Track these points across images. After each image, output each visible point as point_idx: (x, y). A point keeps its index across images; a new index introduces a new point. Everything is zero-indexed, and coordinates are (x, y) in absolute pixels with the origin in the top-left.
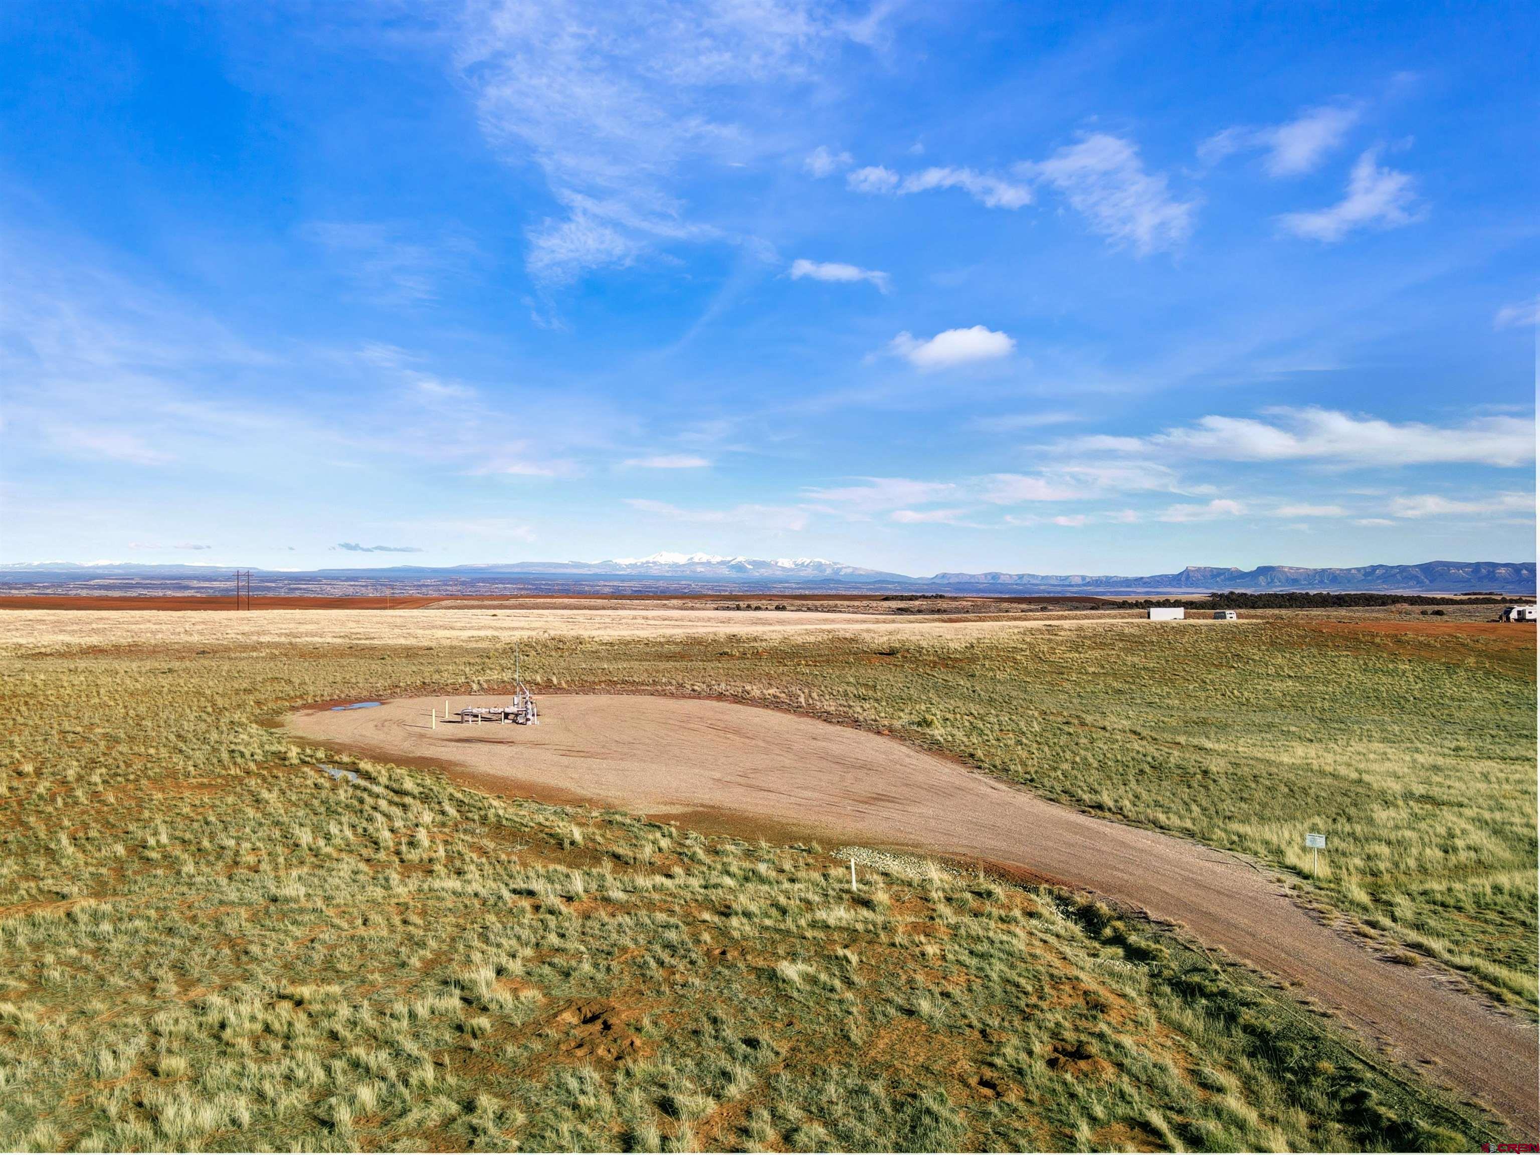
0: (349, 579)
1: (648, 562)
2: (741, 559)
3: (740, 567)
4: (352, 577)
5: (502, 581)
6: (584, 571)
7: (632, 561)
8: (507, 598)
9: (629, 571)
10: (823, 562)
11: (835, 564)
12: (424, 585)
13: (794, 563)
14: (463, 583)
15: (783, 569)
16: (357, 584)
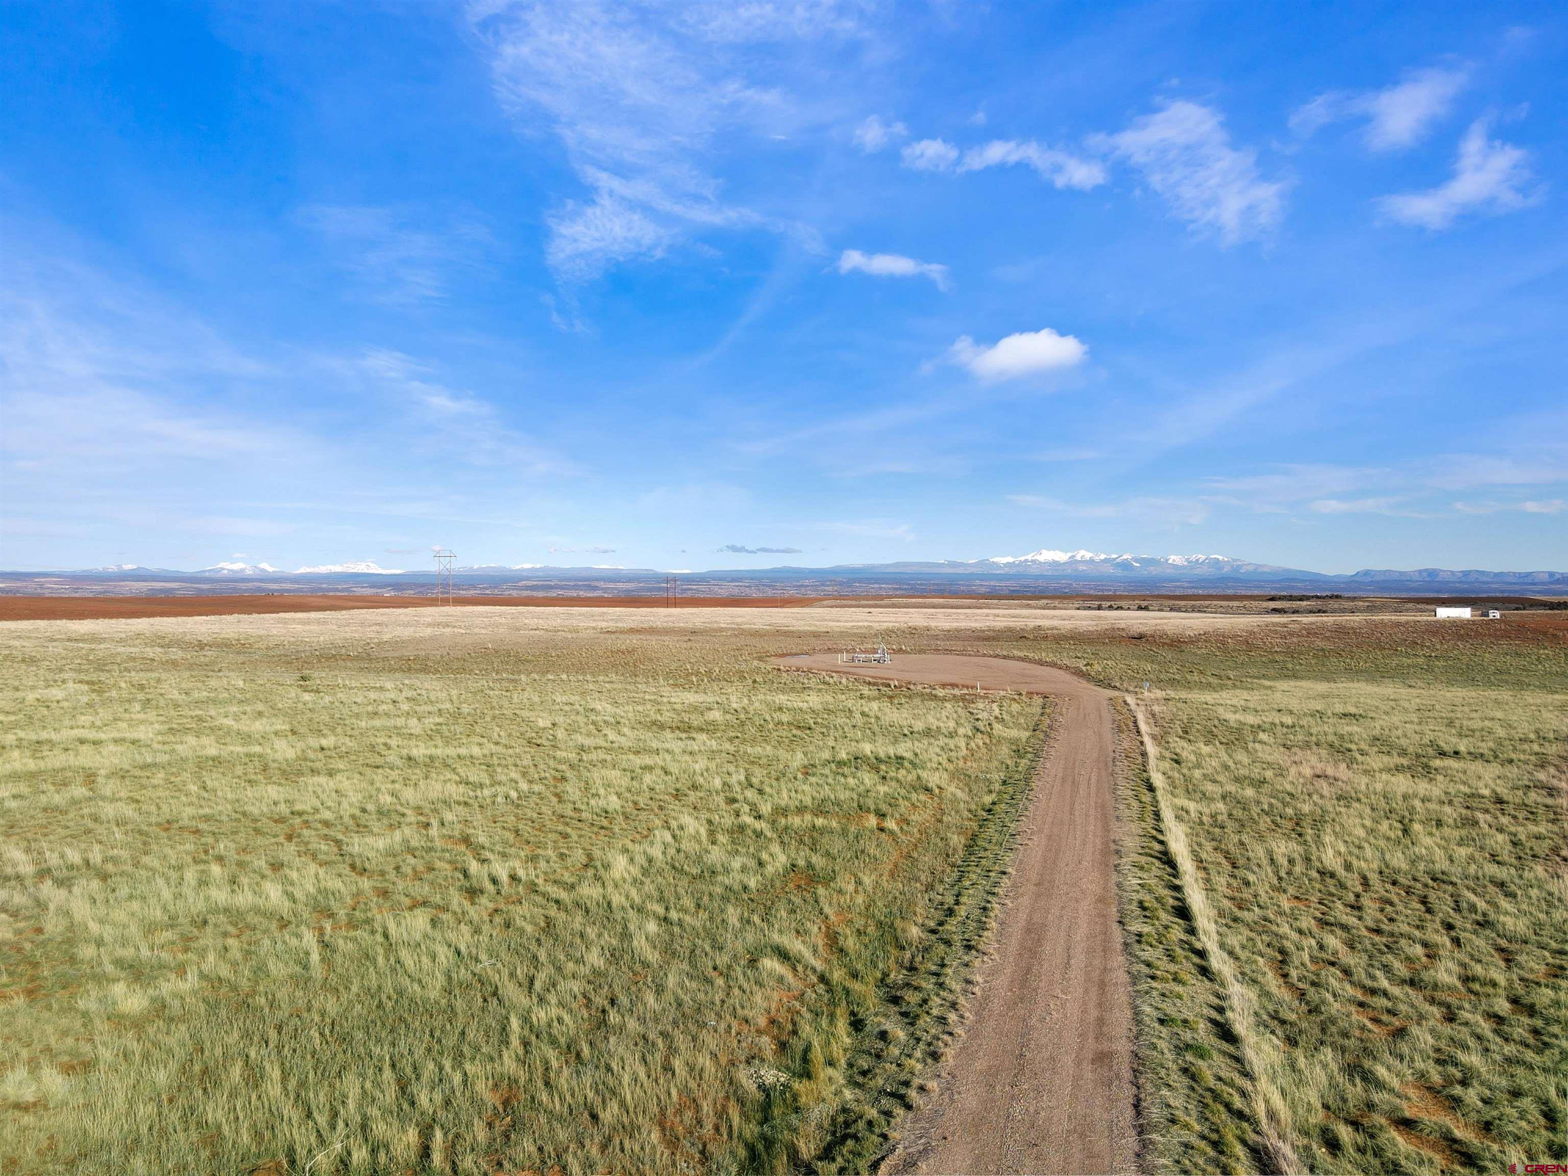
0: (735, 580)
1: (1026, 561)
2: (1126, 556)
3: (1126, 565)
5: (877, 581)
6: (961, 571)
7: (1010, 559)
8: (882, 598)
9: (1007, 570)
10: (1221, 558)
11: (1234, 560)
12: (802, 586)
13: (1188, 560)
14: (841, 584)
15: (1174, 566)
16: (741, 584)
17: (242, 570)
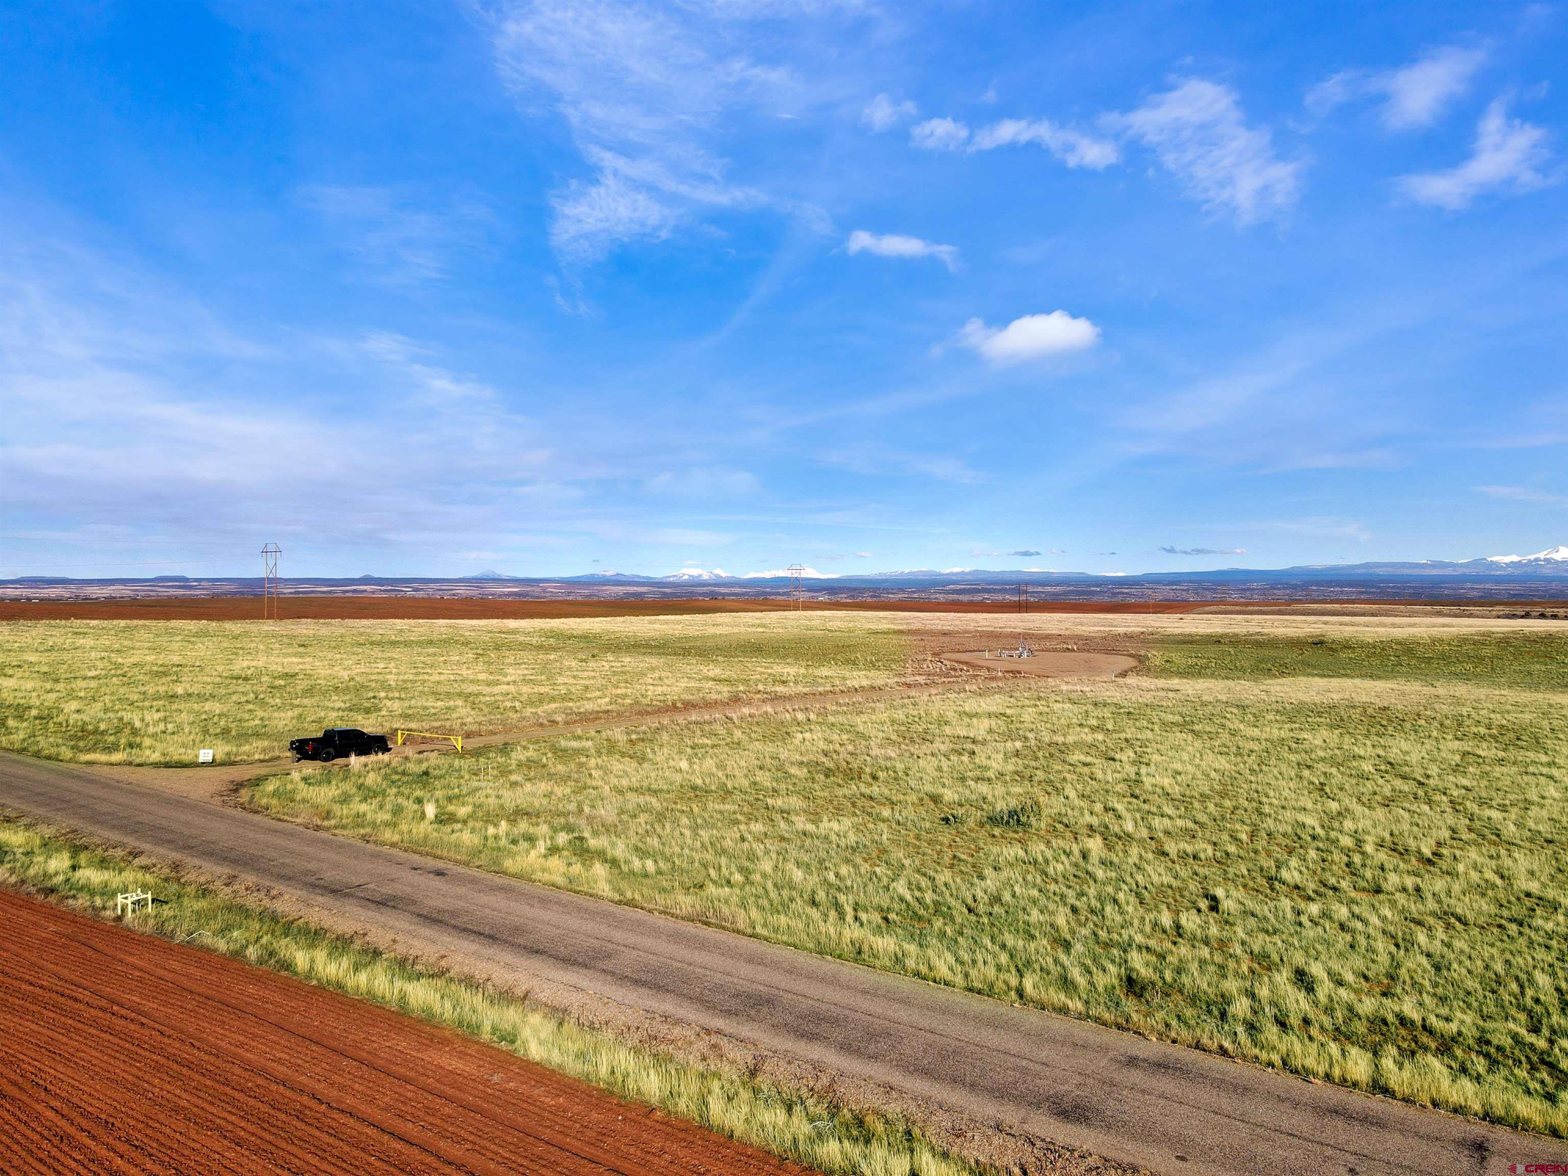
4: (1172, 580)
12: (1249, 589)
16: (1178, 587)
17: (700, 576)
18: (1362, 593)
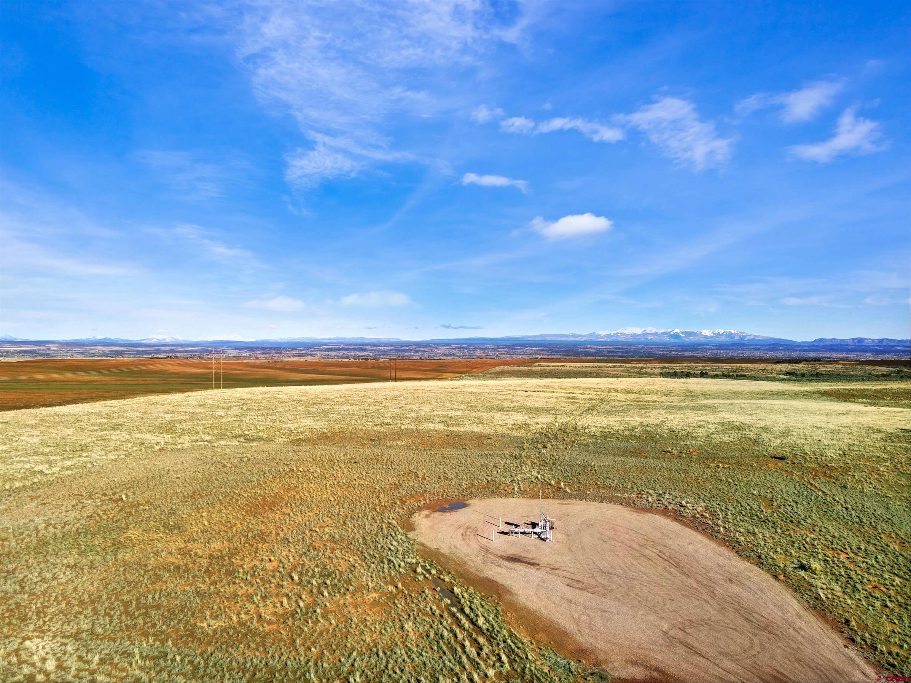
0: (446, 345)
1: (617, 333)
2: (677, 330)
3: (676, 336)
6: (579, 339)
7: (607, 332)
9: (606, 339)
10: (733, 332)
11: (741, 333)
12: (486, 348)
13: (713, 333)
15: (706, 336)
16: (450, 347)
17: (164, 339)
18: (542, 350)
